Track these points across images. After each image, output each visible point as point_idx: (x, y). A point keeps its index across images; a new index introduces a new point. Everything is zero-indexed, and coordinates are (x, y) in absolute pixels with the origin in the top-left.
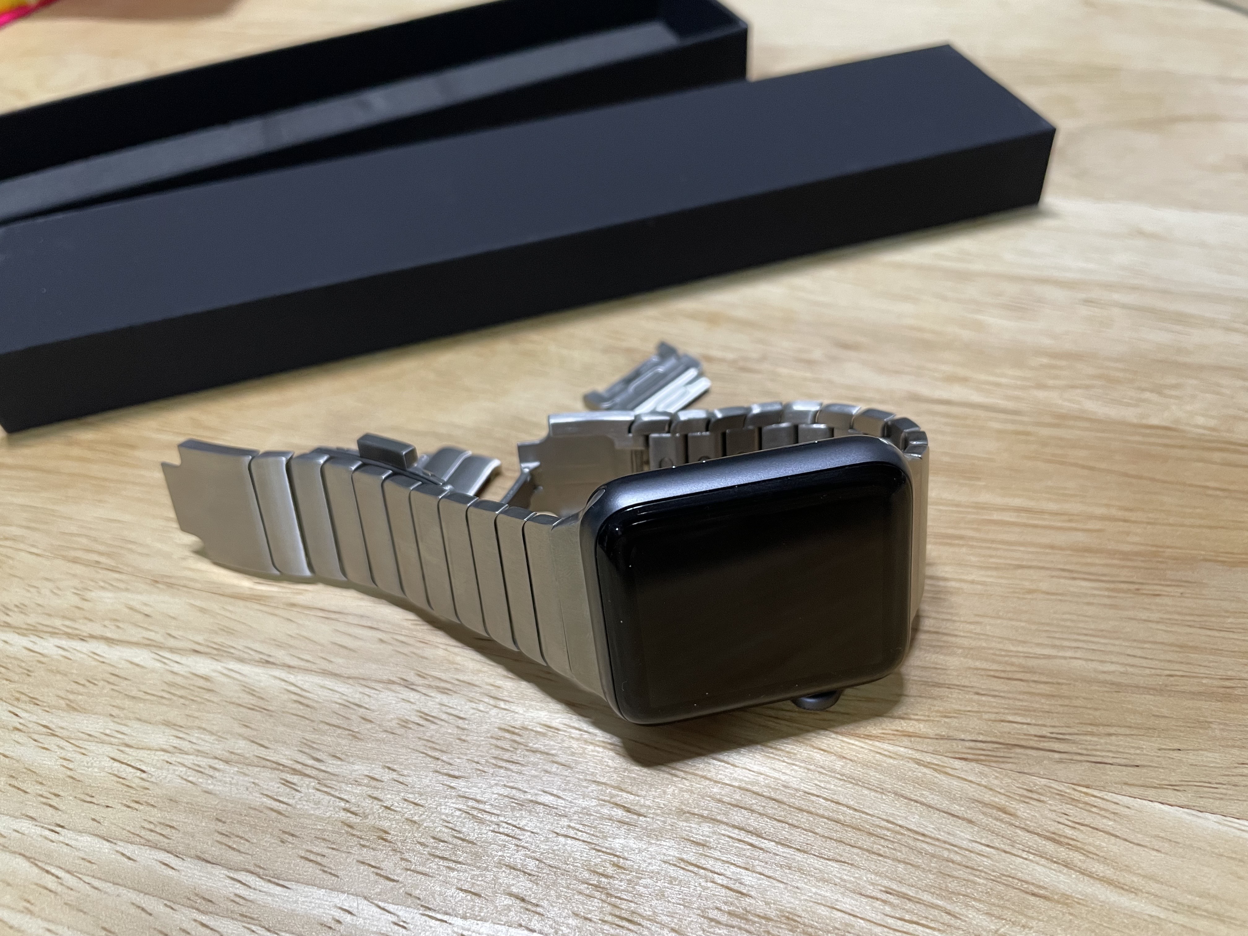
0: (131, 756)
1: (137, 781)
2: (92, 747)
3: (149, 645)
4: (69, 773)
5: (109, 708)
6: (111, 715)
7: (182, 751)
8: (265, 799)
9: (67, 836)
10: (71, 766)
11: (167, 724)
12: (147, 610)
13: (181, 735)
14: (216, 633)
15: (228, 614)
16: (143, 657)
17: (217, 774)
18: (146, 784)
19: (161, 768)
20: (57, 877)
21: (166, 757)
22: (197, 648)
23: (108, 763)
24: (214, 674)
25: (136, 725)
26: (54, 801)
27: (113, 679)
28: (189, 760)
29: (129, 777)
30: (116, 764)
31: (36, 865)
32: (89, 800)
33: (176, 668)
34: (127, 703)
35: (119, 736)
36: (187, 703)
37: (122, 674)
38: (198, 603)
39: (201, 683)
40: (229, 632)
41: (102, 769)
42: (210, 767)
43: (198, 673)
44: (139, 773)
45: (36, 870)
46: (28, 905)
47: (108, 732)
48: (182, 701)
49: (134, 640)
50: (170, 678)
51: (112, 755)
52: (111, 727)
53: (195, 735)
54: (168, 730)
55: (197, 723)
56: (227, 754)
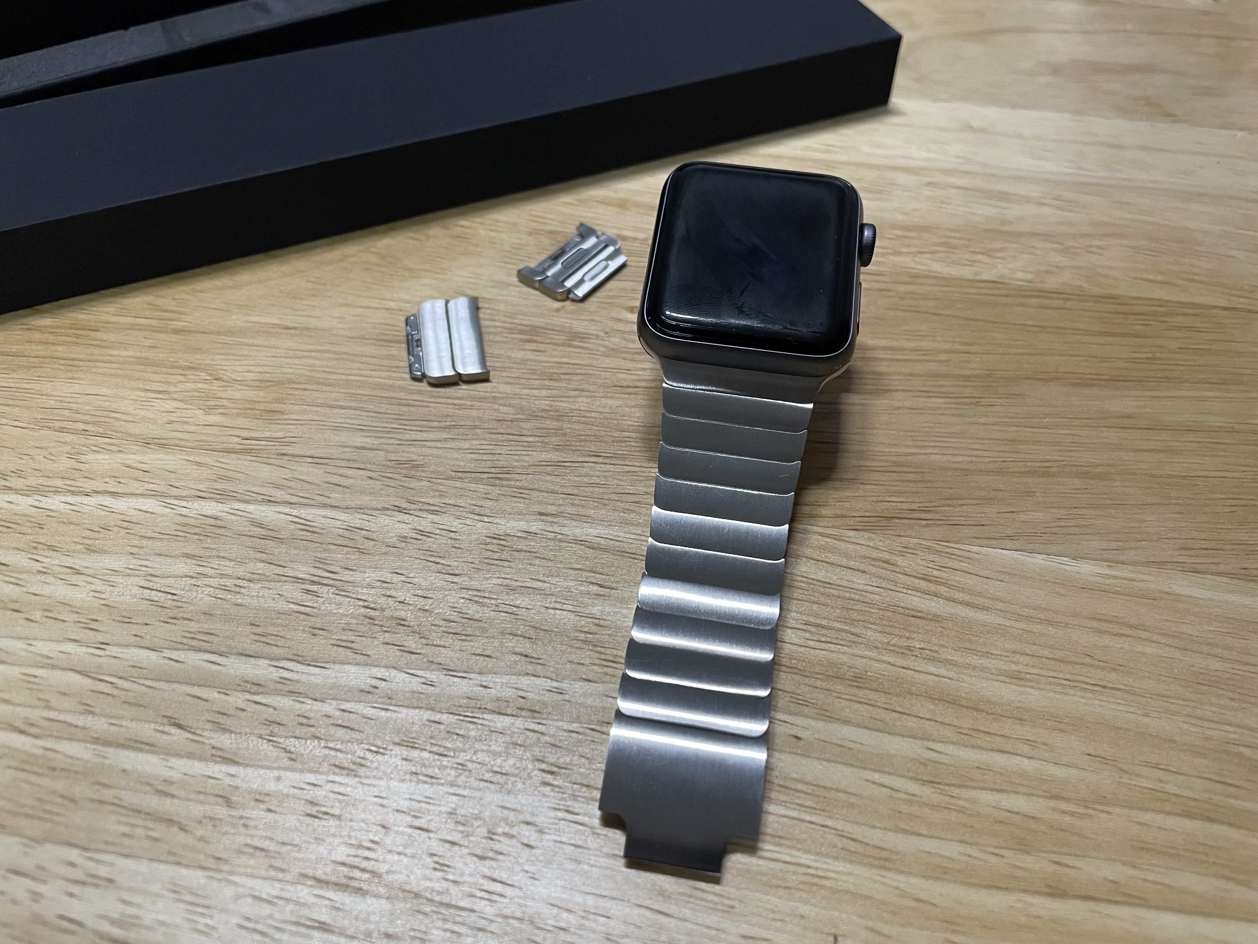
0: (159, 583)
1: (170, 602)
2: (120, 579)
3: (155, 495)
4: (103, 602)
5: (129, 548)
6: (132, 554)
7: (205, 576)
8: (292, 606)
9: (112, 650)
10: (103, 596)
11: (188, 556)
12: (145, 467)
13: (202, 564)
14: (216, 481)
15: (224, 466)
16: (150, 504)
17: (243, 590)
18: (179, 604)
19: (190, 590)
20: (111, 683)
21: (193, 581)
22: (200, 494)
23: (136, 591)
24: (221, 514)
25: (158, 559)
26: (94, 625)
27: (125, 524)
28: (214, 582)
29: (162, 600)
30: (146, 591)
31: (89, 676)
32: (126, 620)
33: (185, 511)
34: (144, 542)
35: (144, 569)
36: (202, 538)
37: (133, 519)
38: (191, 458)
39: (212, 522)
40: (229, 479)
41: (135, 596)
42: (236, 586)
43: (205, 514)
44: (170, 596)
45: (89, 681)
46: (88, 708)
47: (131, 566)
48: (196, 537)
49: (139, 492)
50: (181, 519)
51: (140, 584)
52: (134, 563)
53: (216, 562)
54: (188, 561)
55: (214, 553)
56: (250, 575)
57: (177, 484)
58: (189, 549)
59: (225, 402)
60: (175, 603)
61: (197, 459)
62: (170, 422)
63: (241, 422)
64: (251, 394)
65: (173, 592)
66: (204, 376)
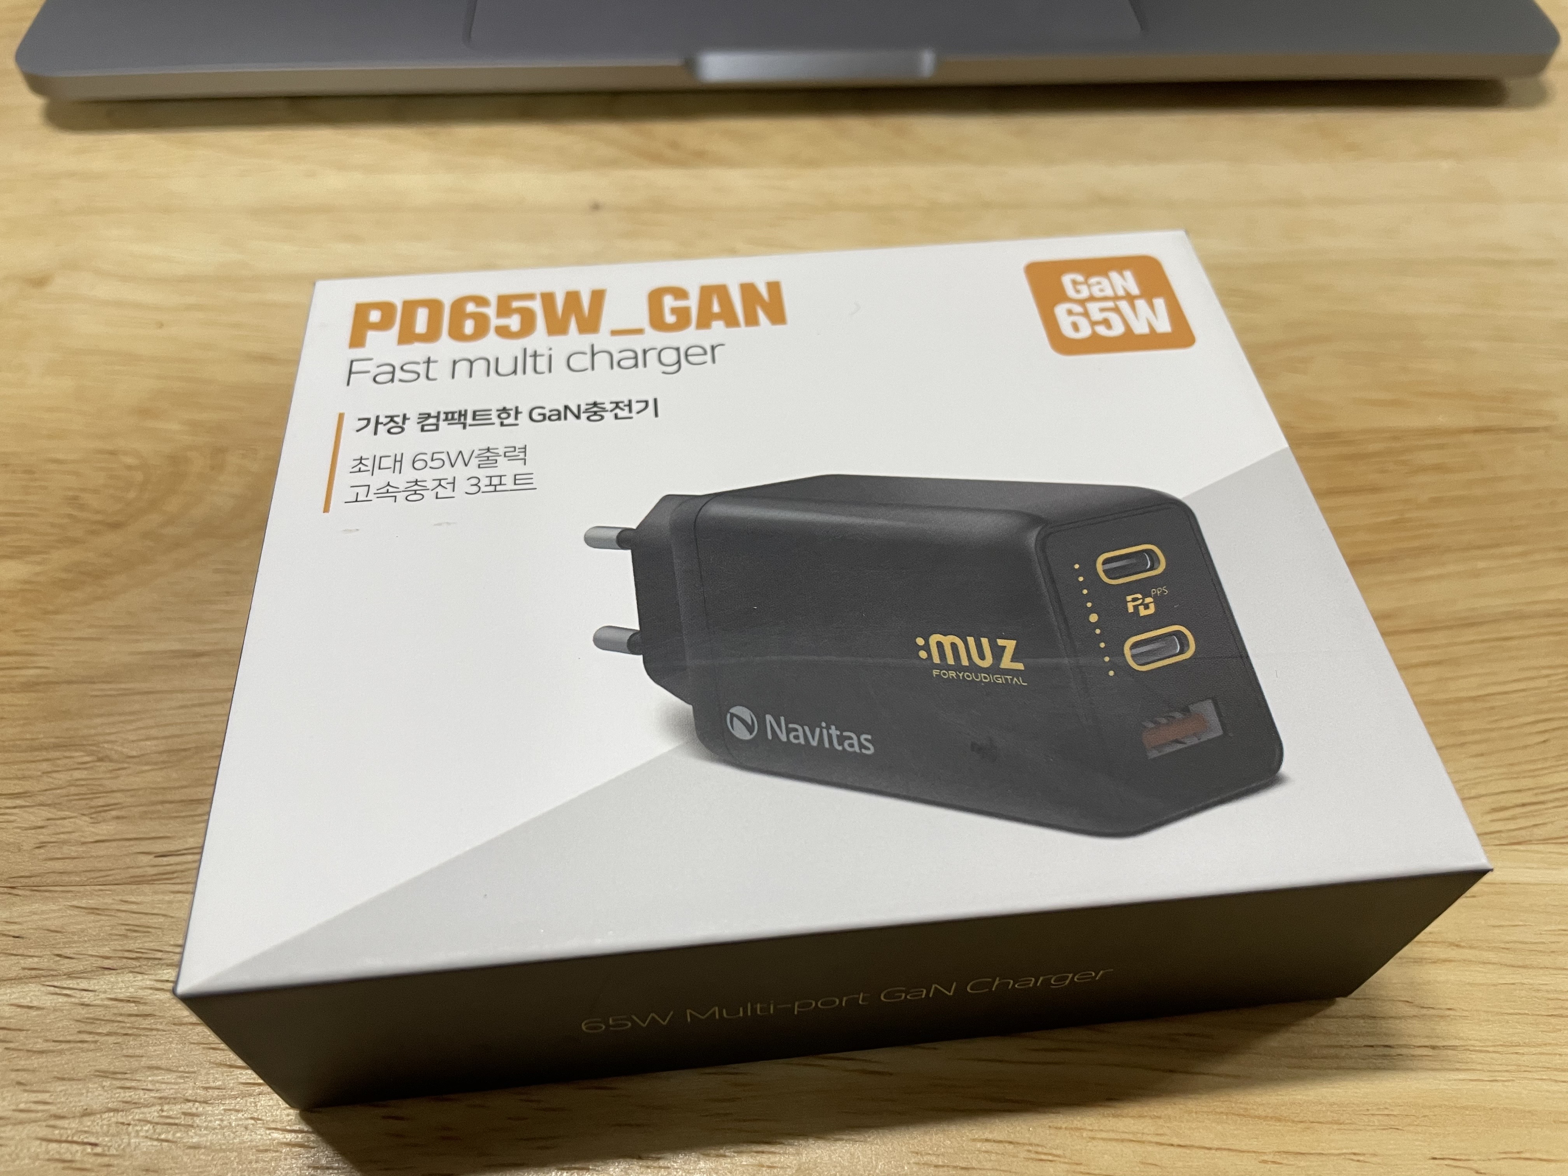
57: (67, 952)
58: (104, 1064)
59: (119, 798)
60: (100, 1160)
61: (92, 902)
62: (41, 845)
63: (147, 827)
64: (157, 777)
65: (93, 1140)
66: (80, 756)
